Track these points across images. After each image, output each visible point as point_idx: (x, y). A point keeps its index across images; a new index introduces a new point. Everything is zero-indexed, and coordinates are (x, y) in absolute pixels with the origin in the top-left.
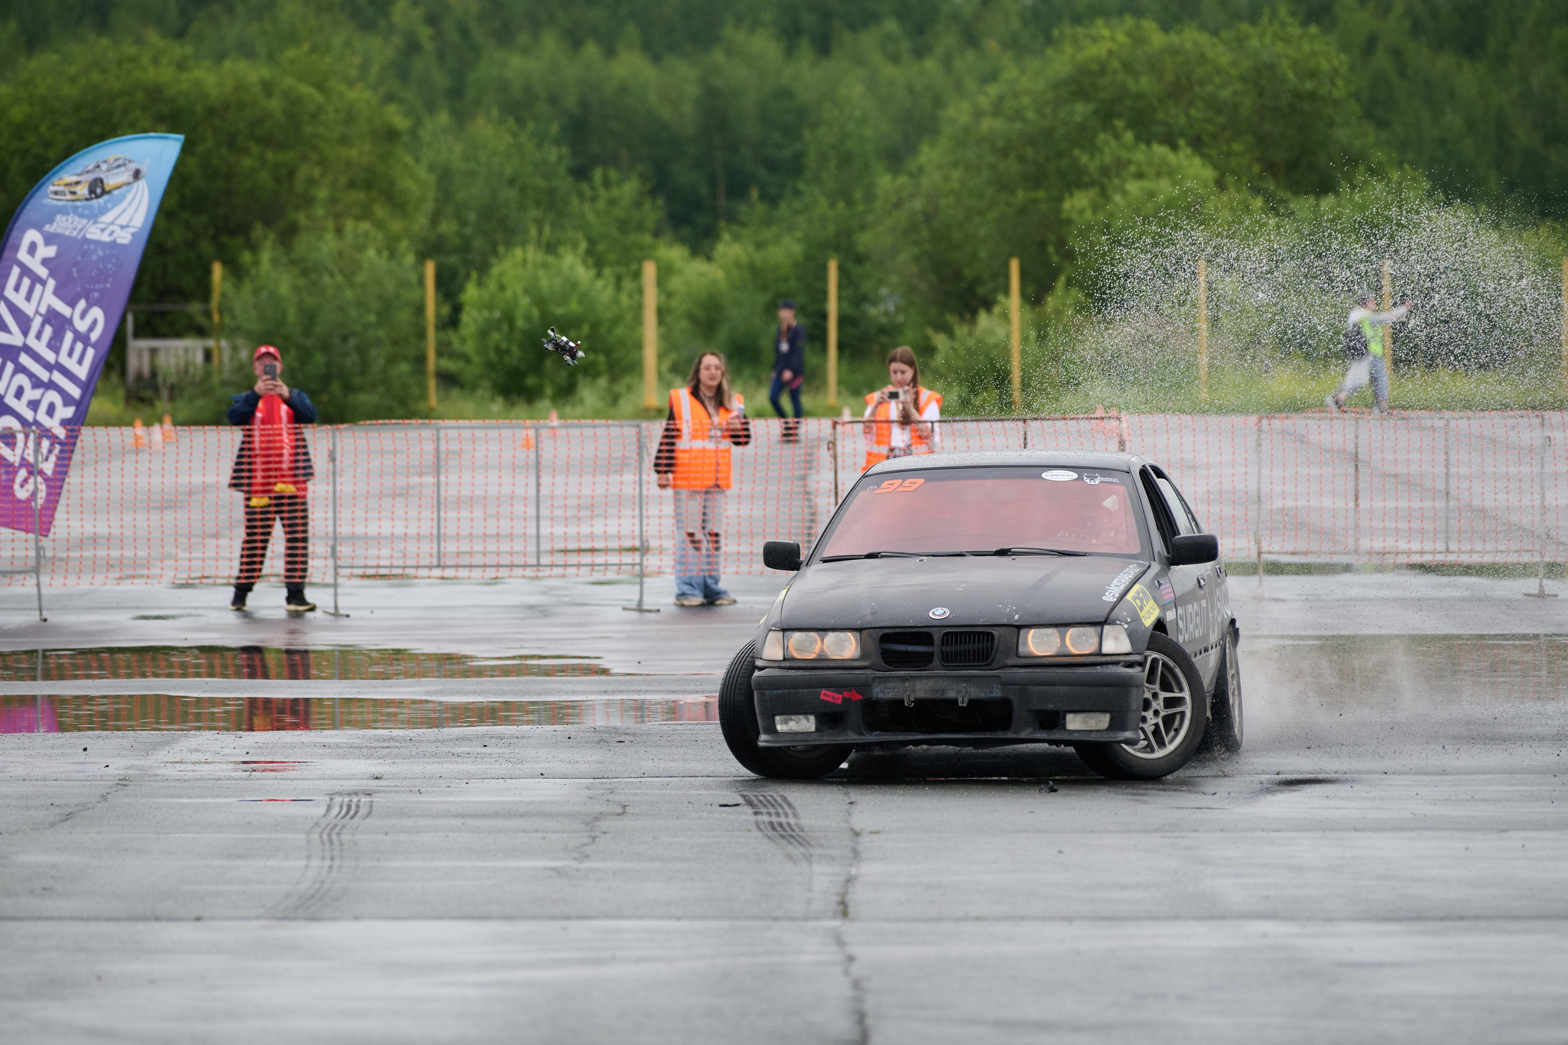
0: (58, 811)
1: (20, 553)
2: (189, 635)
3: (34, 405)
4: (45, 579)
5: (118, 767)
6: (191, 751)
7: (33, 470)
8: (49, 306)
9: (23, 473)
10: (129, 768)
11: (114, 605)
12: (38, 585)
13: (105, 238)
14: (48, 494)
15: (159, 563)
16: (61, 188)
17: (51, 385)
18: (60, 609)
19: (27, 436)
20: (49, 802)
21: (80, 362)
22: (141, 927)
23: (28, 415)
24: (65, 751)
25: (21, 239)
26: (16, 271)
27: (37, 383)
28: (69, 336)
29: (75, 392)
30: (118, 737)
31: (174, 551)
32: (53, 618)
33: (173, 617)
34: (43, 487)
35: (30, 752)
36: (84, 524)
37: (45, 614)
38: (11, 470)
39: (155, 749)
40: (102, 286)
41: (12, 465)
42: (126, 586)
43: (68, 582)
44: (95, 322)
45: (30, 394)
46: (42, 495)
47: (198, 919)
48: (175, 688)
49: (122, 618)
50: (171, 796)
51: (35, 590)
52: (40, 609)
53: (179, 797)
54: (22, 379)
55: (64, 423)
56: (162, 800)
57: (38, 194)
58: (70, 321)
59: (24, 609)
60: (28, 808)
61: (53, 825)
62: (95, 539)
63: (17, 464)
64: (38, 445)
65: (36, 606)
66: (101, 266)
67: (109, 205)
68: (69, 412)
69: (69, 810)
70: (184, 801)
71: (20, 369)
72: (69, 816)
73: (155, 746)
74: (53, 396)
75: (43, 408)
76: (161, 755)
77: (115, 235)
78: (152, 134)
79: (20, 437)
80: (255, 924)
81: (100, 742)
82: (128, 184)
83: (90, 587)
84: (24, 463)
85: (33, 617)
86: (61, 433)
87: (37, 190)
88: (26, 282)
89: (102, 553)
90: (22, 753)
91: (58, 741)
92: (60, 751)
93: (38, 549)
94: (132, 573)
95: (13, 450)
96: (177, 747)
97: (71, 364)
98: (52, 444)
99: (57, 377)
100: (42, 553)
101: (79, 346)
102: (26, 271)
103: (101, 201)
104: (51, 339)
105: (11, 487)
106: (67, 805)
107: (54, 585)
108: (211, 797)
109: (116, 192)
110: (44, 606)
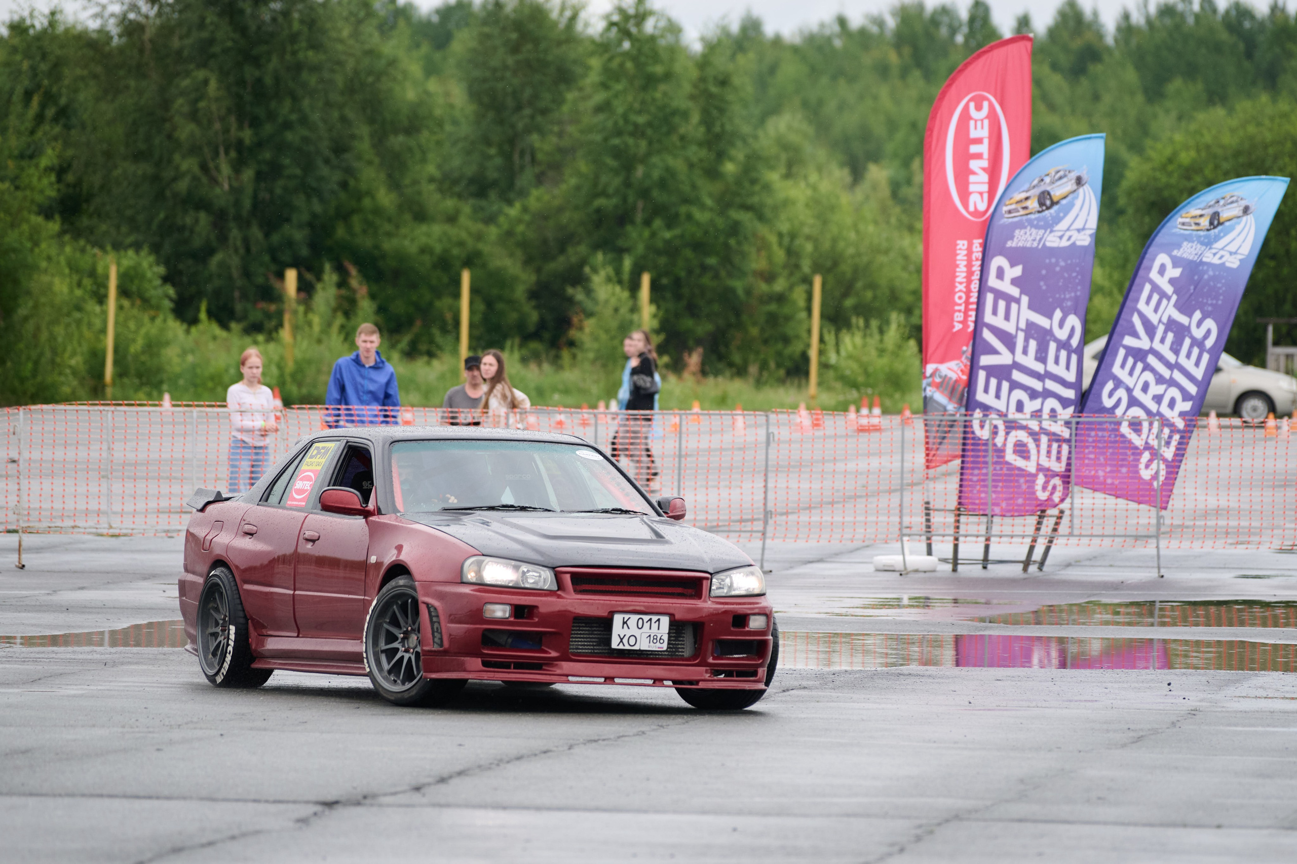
0: (1131, 734)
1: (1143, 521)
2: (1278, 592)
3: (1158, 399)
4: (1163, 543)
5: (1194, 700)
6: (1257, 688)
7: (1155, 454)
8: (1170, 317)
9: (1146, 456)
10: (1201, 701)
11: (1222, 566)
12: (1157, 547)
13: (1216, 261)
14: (1168, 473)
15: (1269, 531)
16: (1187, 220)
17: (1172, 383)
18: (1177, 568)
19: (1151, 424)
20: (1127, 726)
21: (1197, 364)
22: (1171, 832)
23: (1153, 407)
24: (1153, 685)
25: (1153, 260)
26: (1148, 288)
27: (1160, 380)
28: (1187, 342)
29: (1193, 389)
30: (1199, 675)
31: (1282, 523)
32: (1169, 575)
33: (1268, 577)
34: (1162, 466)
35: (1125, 685)
36: (1208, 498)
37: (1163, 572)
38: (1137, 452)
39: (1227, 686)
40: (1214, 302)
41: (1136, 448)
42: (1241, 550)
43: (1182, 545)
44: (1209, 332)
45: (1156, 389)
46: (1163, 473)
47: (1219, 827)
48: (1256, 636)
49: (1227, 576)
50: (1229, 725)
51: (1154, 552)
52: (1159, 568)
53: (1236, 725)
54: (1148, 376)
55: (1182, 414)
56: (1221, 728)
57: (1169, 225)
58: (1188, 329)
59: (1148, 567)
60: (1108, 731)
61: (1124, 746)
62: (1217, 511)
63: (1142, 448)
64: (1161, 431)
65: (1156, 565)
66: (1212, 283)
67: (1222, 234)
68: (1187, 406)
69: (1141, 734)
70: (1239, 729)
71: (1147, 367)
72: (1140, 738)
73: (1228, 683)
74: (1174, 392)
75: (1166, 401)
76: (1231, 691)
77: (1224, 260)
78: (1264, 177)
79: (1145, 425)
80: (1265, 832)
81: (1184, 678)
82: (1239, 217)
83: (1211, 550)
84: (1148, 447)
85: (1153, 574)
86: (1180, 424)
87: (1168, 221)
88: (1156, 297)
89: (1222, 523)
90: (1116, 686)
91: (1150, 677)
92: (1148, 685)
93: (1159, 518)
94: (1247, 539)
95: (1139, 436)
96: (1246, 685)
97: (1189, 365)
98: (1172, 431)
99: (1178, 376)
100: (1162, 521)
101: (1196, 351)
102: (1155, 288)
103: (1216, 230)
104: (1173, 343)
105: (1137, 466)
106: (1142, 730)
107: (1171, 548)
108: (1263, 726)
109: (1227, 224)
110: (1162, 565)
